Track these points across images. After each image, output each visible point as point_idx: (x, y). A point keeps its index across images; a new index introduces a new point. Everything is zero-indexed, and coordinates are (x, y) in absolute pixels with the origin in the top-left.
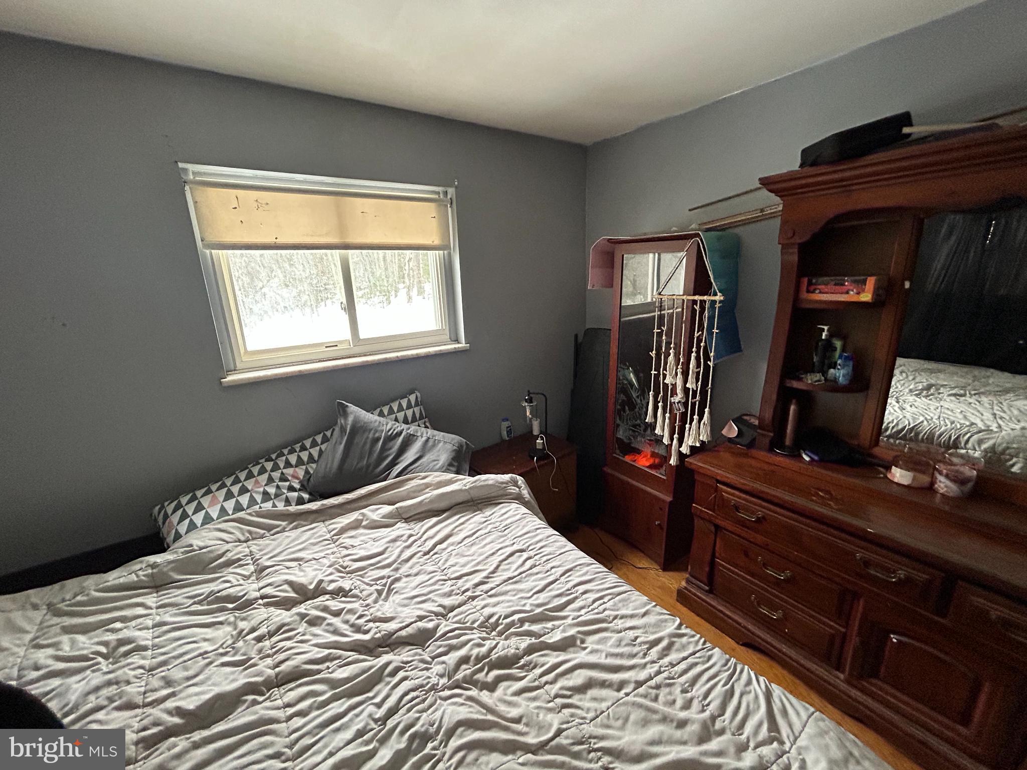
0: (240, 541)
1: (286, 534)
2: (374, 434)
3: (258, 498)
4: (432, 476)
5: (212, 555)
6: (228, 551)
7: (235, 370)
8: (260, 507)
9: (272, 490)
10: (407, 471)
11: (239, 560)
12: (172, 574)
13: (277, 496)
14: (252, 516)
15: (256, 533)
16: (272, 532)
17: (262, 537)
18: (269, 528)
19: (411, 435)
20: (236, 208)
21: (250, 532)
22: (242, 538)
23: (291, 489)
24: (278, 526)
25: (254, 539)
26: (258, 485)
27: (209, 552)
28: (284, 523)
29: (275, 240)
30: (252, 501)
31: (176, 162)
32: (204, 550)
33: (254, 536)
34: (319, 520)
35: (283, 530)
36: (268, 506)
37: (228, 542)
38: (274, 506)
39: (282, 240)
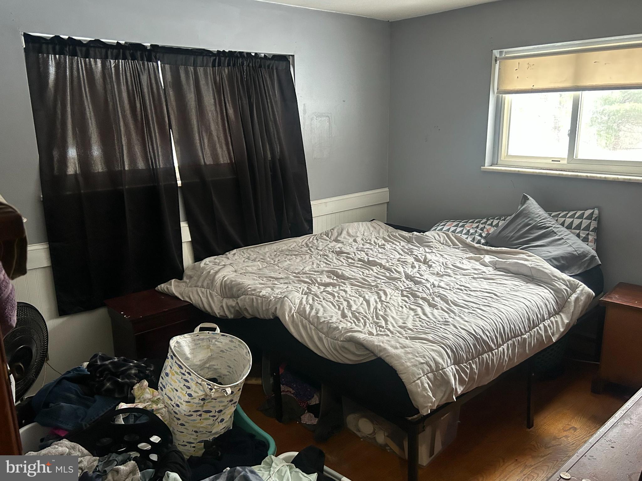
0: (440, 242)
1: (457, 250)
2: (530, 221)
3: (464, 232)
4: (534, 258)
5: (427, 240)
6: (432, 242)
7: (497, 164)
8: (461, 235)
9: (472, 231)
10: (527, 249)
11: (432, 247)
12: (414, 239)
13: (472, 234)
14: (453, 236)
15: (448, 243)
16: (454, 247)
17: (449, 246)
18: (454, 244)
19: (553, 231)
20: (517, 70)
21: (446, 241)
22: (442, 242)
23: (480, 235)
24: (458, 245)
25: (446, 245)
26: (470, 227)
27: (427, 238)
28: (460, 246)
29: (532, 87)
30: (461, 232)
31: (492, 50)
32: (426, 237)
33: (447, 244)
34: (474, 253)
35: (458, 248)
36: (464, 237)
37: (435, 240)
38: (467, 238)
39: (536, 87)
